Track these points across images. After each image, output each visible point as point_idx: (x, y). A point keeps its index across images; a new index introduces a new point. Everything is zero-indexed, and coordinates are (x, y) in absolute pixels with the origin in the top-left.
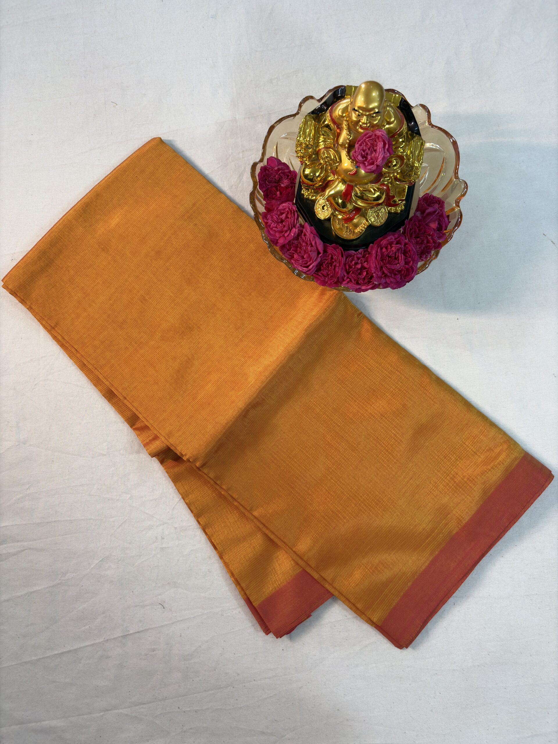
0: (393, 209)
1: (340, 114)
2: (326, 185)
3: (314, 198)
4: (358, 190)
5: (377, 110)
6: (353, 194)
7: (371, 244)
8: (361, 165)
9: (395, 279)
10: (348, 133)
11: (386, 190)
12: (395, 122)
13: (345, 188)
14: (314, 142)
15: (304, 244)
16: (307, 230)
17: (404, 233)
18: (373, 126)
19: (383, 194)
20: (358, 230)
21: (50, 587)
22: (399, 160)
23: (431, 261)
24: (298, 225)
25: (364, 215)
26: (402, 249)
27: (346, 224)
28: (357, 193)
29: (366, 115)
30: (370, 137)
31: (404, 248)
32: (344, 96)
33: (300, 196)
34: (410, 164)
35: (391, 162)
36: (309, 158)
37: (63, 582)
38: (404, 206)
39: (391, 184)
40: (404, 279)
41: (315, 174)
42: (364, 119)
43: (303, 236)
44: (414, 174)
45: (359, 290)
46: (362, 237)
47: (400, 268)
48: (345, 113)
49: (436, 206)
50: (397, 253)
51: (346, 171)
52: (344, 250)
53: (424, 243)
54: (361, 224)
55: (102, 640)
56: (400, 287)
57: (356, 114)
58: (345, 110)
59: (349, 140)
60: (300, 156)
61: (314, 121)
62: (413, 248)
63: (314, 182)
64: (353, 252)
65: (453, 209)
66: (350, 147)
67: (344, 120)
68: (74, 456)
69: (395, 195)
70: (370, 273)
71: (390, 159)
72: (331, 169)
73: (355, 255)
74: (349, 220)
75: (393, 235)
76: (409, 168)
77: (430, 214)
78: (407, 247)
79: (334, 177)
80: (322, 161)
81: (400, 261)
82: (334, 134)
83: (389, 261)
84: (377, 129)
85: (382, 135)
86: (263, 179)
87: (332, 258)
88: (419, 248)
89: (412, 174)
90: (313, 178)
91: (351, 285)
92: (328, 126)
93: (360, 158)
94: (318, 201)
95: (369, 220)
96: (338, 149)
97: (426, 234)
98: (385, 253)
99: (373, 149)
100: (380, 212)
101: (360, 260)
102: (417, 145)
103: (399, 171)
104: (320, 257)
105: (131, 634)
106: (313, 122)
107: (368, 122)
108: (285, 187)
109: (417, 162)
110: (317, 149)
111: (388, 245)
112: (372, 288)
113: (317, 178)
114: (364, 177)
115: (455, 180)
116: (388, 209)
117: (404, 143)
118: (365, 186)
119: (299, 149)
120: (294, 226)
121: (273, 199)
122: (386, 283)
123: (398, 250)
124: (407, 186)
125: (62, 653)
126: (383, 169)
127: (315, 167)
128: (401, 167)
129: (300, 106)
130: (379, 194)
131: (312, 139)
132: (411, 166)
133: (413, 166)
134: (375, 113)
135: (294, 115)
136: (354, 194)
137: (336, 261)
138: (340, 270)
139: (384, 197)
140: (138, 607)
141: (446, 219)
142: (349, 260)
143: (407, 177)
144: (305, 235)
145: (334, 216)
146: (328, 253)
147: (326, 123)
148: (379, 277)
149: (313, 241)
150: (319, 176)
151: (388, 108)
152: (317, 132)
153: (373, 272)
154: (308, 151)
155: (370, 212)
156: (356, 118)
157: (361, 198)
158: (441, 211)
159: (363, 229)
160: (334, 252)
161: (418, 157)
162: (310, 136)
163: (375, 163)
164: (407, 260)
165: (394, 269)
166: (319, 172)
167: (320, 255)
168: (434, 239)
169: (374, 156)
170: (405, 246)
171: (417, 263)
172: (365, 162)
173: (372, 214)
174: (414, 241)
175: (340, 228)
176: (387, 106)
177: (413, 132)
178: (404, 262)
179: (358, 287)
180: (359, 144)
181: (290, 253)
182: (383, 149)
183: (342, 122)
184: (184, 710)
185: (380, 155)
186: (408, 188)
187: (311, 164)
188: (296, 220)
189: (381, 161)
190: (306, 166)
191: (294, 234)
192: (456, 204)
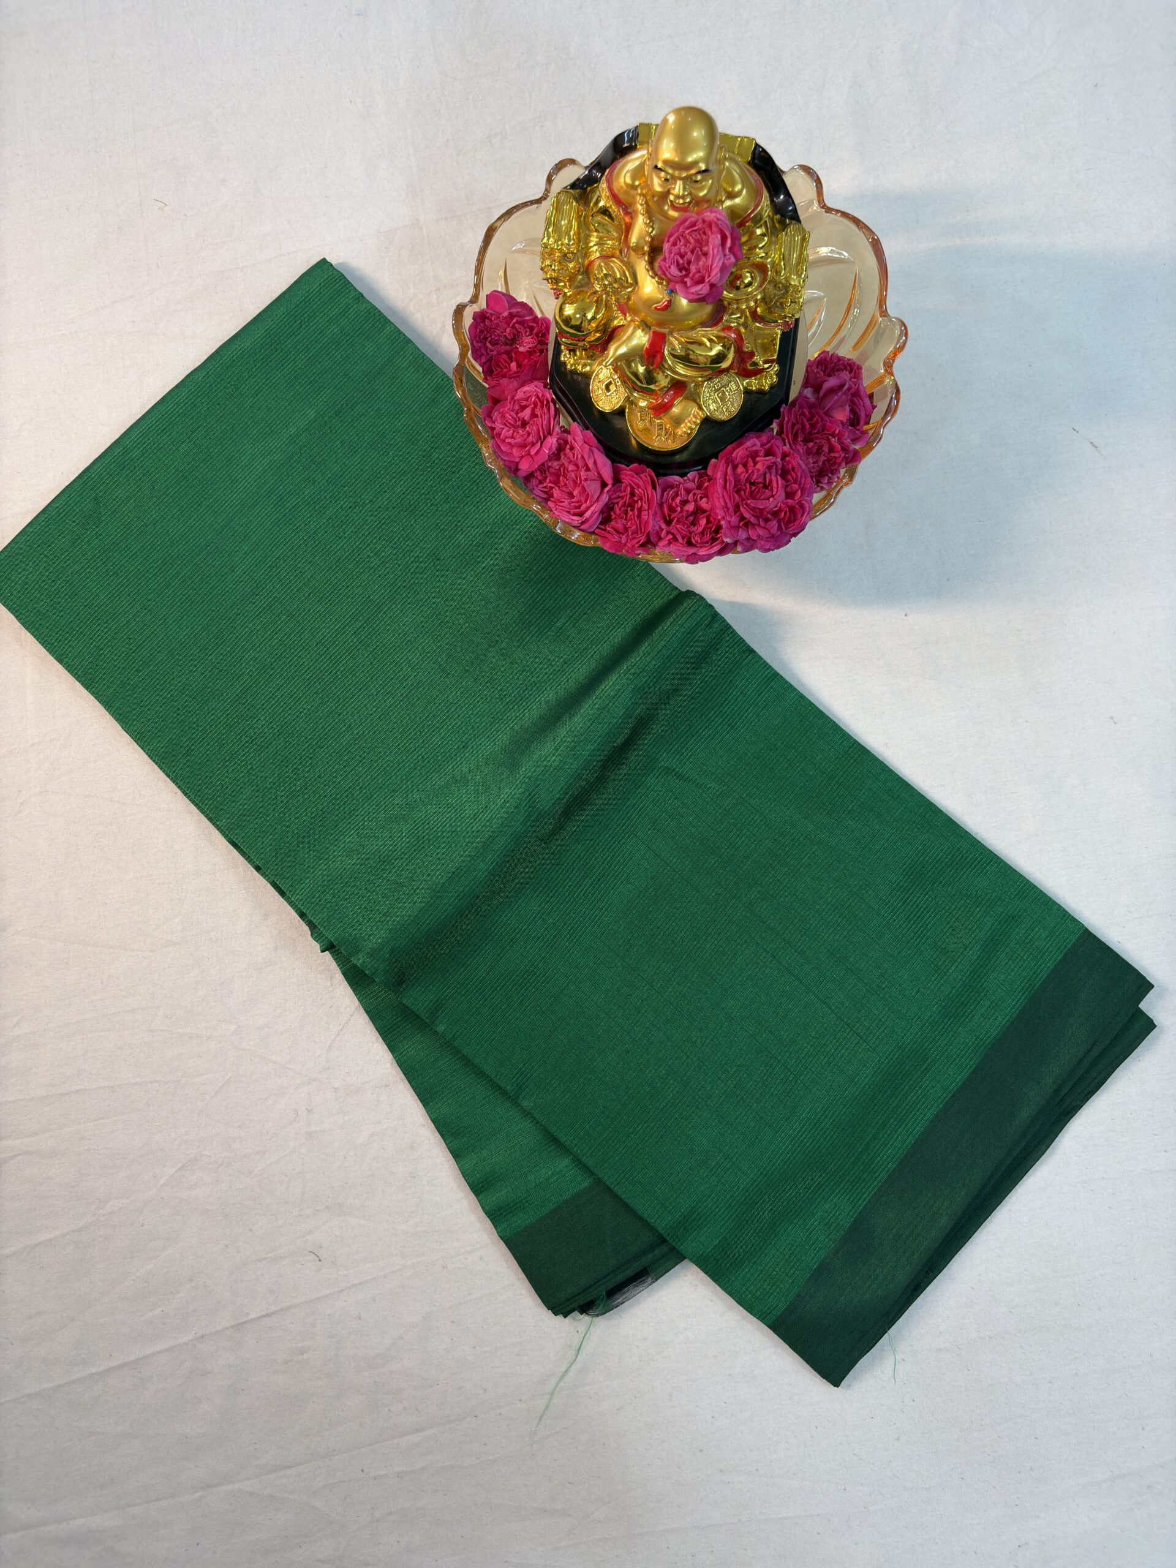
0: (754, 383)
1: (628, 181)
2: (609, 334)
3: (588, 368)
4: (675, 343)
5: (703, 167)
6: (666, 352)
7: (713, 460)
8: (677, 287)
9: (767, 529)
10: (648, 221)
11: (736, 341)
12: (744, 192)
13: (649, 340)
14: (579, 246)
15: (571, 467)
16: (576, 438)
17: (780, 433)
18: (697, 202)
19: (729, 349)
20: (683, 429)
21: (73, 1231)
22: (757, 274)
23: (839, 491)
24: (557, 429)
25: (695, 398)
26: (777, 466)
27: (658, 419)
28: (674, 349)
29: (681, 179)
30: (694, 224)
31: (783, 464)
32: (636, 145)
33: (558, 365)
34: (780, 283)
35: (740, 277)
36: (569, 281)
37: (102, 1218)
38: (777, 375)
39: (746, 328)
40: (786, 528)
41: (584, 315)
42: (678, 188)
43: (567, 451)
44: (791, 302)
45: (692, 559)
46: (693, 446)
47: (776, 507)
48: (639, 180)
49: (845, 375)
50: (768, 476)
51: (649, 302)
52: (657, 476)
53: (823, 451)
54: (689, 416)
55: (191, 1337)
56: (778, 547)
57: (659, 177)
58: (638, 172)
59: (651, 237)
60: (551, 278)
61: (577, 202)
62: (801, 463)
63: (583, 332)
64: (677, 478)
65: (880, 381)
66: (655, 251)
67: (637, 193)
68: (112, 951)
69: (754, 350)
70: (715, 519)
71: (739, 272)
72: (617, 300)
73: (680, 484)
74: (661, 409)
75: (758, 438)
76: (781, 290)
77: (832, 391)
78: (789, 462)
79: (625, 319)
80: (598, 288)
81: (775, 491)
82: (618, 229)
83: (751, 493)
84: (706, 209)
85: (718, 219)
86: (479, 337)
87: (632, 494)
88: (814, 463)
89: (787, 302)
90: (582, 323)
91: (676, 547)
92: (605, 211)
93: (674, 271)
94: (597, 375)
95: (706, 407)
96: (628, 258)
97: (826, 434)
98: (742, 477)
99: (701, 251)
100: (727, 391)
101: (691, 494)
102: (793, 242)
103: (759, 297)
104: (608, 491)
105: (252, 1320)
106: (574, 204)
107: (686, 193)
108: (527, 351)
109: (795, 277)
110: (586, 263)
111: (748, 459)
112: (721, 552)
113: (589, 324)
114: (687, 314)
115: (881, 319)
116: (743, 385)
117: (766, 238)
118: (690, 334)
119: (548, 262)
120: (550, 434)
121: (504, 376)
122: (748, 539)
123: (769, 468)
124: (779, 332)
125: (107, 1371)
126: (725, 292)
127: (583, 300)
128: (761, 286)
129: (549, 180)
130: (721, 348)
131: (574, 240)
132: (783, 285)
133: (787, 287)
134: (699, 172)
135: (538, 201)
136: (668, 351)
137: (641, 499)
138: (651, 517)
139: (731, 356)
140: (264, 1262)
141: (867, 401)
142: (668, 495)
143: (776, 309)
144: (572, 448)
145: (632, 403)
146: (623, 483)
147: (602, 204)
148: (732, 527)
149: (589, 458)
150: (593, 318)
151: (727, 164)
152: (584, 225)
153: (719, 517)
154: (567, 266)
155: (706, 390)
156: (661, 186)
157: (686, 360)
158: (855, 385)
159: (693, 427)
160: (636, 480)
161: (797, 267)
162: (569, 235)
163: (707, 280)
164: (789, 489)
165: (763, 509)
166: (593, 311)
167: (606, 490)
168: (843, 443)
169: (703, 266)
170: (783, 459)
171: (810, 495)
172: (685, 279)
173: (710, 396)
174: (801, 448)
175: (646, 429)
176: (725, 159)
177: (783, 216)
178: (784, 494)
179: (692, 551)
180: (670, 244)
181: (545, 487)
182: (720, 248)
183: (634, 197)
184: (373, 1474)
185: (716, 259)
186: (782, 335)
187: (575, 295)
188: (552, 420)
189: (719, 275)
190: (567, 300)
191: (550, 449)
192: (886, 370)
